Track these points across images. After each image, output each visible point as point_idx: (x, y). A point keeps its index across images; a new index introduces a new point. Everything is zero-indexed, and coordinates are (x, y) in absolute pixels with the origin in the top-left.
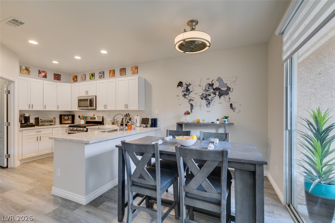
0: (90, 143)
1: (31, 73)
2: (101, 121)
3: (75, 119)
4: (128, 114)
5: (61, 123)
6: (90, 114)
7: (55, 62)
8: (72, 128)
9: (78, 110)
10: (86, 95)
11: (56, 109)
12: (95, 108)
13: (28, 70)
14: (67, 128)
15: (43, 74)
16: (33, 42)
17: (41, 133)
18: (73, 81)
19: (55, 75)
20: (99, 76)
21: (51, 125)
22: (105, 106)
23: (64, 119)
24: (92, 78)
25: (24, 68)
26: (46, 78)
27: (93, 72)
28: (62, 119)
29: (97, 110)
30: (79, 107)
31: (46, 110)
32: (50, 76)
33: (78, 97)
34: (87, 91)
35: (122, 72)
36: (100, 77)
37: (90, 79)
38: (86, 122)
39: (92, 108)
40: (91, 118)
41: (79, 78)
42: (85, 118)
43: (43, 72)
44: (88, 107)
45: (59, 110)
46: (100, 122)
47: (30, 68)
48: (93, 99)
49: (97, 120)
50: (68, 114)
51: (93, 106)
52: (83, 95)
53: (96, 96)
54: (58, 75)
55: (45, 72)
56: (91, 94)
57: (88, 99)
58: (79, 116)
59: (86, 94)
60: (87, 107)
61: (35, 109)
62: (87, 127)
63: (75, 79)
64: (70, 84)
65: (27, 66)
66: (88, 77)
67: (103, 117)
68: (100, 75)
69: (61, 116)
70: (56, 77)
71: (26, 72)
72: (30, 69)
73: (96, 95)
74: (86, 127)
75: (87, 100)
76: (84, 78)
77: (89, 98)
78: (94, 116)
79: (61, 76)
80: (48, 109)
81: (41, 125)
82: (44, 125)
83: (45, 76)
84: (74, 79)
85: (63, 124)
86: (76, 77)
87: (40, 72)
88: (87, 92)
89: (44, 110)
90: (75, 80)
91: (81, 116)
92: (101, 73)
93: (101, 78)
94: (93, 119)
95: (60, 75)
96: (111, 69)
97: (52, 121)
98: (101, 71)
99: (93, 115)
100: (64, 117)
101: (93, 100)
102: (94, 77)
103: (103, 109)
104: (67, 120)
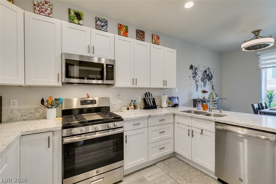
4: (149, 93)
20: (97, 25)
22: (134, 81)
24: (76, 21)
27: (78, 10)
29: (116, 86)
35: (140, 35)
36: (100, 27)
37: (70, 20)
40: (83, 102)
66: (61, 13)
76: (48, 11)
92: (101, 21)
94: (89, 104)
96: (123, 24)
98: (101, 17)
101: (113, 68)
102: (81, 22)
103: (129, 84)
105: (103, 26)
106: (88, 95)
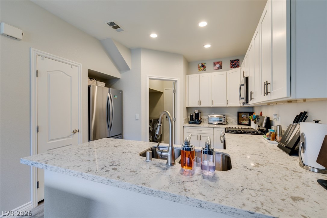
1: (207, 68)
7: (207, 46)
11: (225, 105)
13: (204, 66)
15: (218, 66)
16: (154, 36)
17: (203, 132)
19: (232, 61)
23: (242, 117)
25: (200, 65)
26: (221, 69)
28: (240, 118)
31: (214, 106)
32: (226, 64)
43: (218, 63)
47: (205, 63)
54: (236, 60)
55: (220, 63)
61: (203, 105)
65: (202, 63)
70: (233, 63)
71: (202, 69)
72: (205, 65)
79: (240, 62)
83: (220, 68)
87: (215, 64)
89: (212, 106)
95: (239, 60)
104: (244, 119)
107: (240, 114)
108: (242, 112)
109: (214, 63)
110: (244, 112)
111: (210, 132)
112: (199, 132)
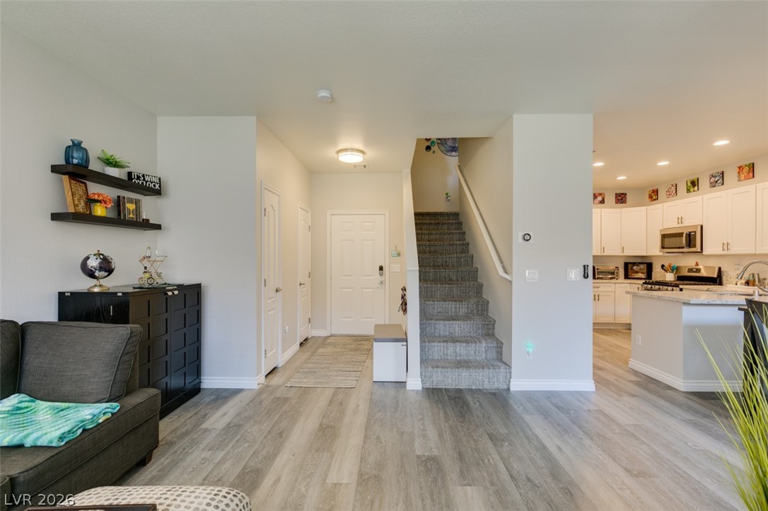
0: (691, 302)
2: (715, 276)
3: (654, 270)
5: (627, 277)
6: (687, 262)
7: (622, 178)
8: (649, 286)
9: (661, 254)
10: (678, 226)
11: (619, 253)
12: (699, 250)
14: (640, 286)
15: (600, 198)
17: (600, 289)
18: (650, 200)
19: (617, 195)
20: (711, 183)
21: (611, 278)
22: (726, 246)
23: (632, 269)
24: (692, 190)
26: (604, 203)
27: (694, 178)
28: (630, 270)
29: (704, 253)
30: (663, 248)
31: (605, 254)
32: (610, 199)
33: (661, 231)
34: (682, 218)
36: (713, 185)
37: (688, 191)
38: (678, 276)
39: (692, 250)
40: (690, 270)
41: (662, 194)
42: (676, 269)
43: (600, 194)
44: (683, 248)
45: (625, 254)
46: (713, 278)
48: (695, 232)
49: (704, 273)
50: (640, 261)
51: (695, 246)
52: (671, 225)
53: (702, 227)
54: (623, 194)
55: (603, 195)
56: (690, 222)
57: (683, 233)
58: (663, 266)
59: (678, 223)
60: (679, 248)
62: (681, 286)
63: (654, 195)
64: (645, 208)
66: (682, 188)
67: (720, 268)
68: (713, 180)
69: (626, 265)
70: (620, 198)
73: (701, 224)
74: (678, 287)
75: (680, 235)
76: (674, 192)
77: (686, 231)
78: (697, 264)
79: (627, 196)
80: (606, 253)
81: (598, 278)
82: (601, 278)
83: (603, 202)
84: (651, 197)
85: (630, 278)
86: (656, 192)
87: (595, 197)
88: (680, 220)
89: (603, 254)
90: (654, 197)
91: (666, 265)
92: (715, 177)
93: (715, 186)
94: (694, 272)
95: (625, 194)
96: (743, 164)
97: (613, 273)
98: (714, 172)
99: (695, 264)
100: (632, 267)
101: (695, 234)
102: (696, 188)
103: (719, 251)
104: (637, 272)
105: (717, 182)
106: (697, 263)
107: (630, 266)
108: (634, 264)
109: (594, 194)
110: (639, 263)
111: (610, 289)
112: (596, 290)
